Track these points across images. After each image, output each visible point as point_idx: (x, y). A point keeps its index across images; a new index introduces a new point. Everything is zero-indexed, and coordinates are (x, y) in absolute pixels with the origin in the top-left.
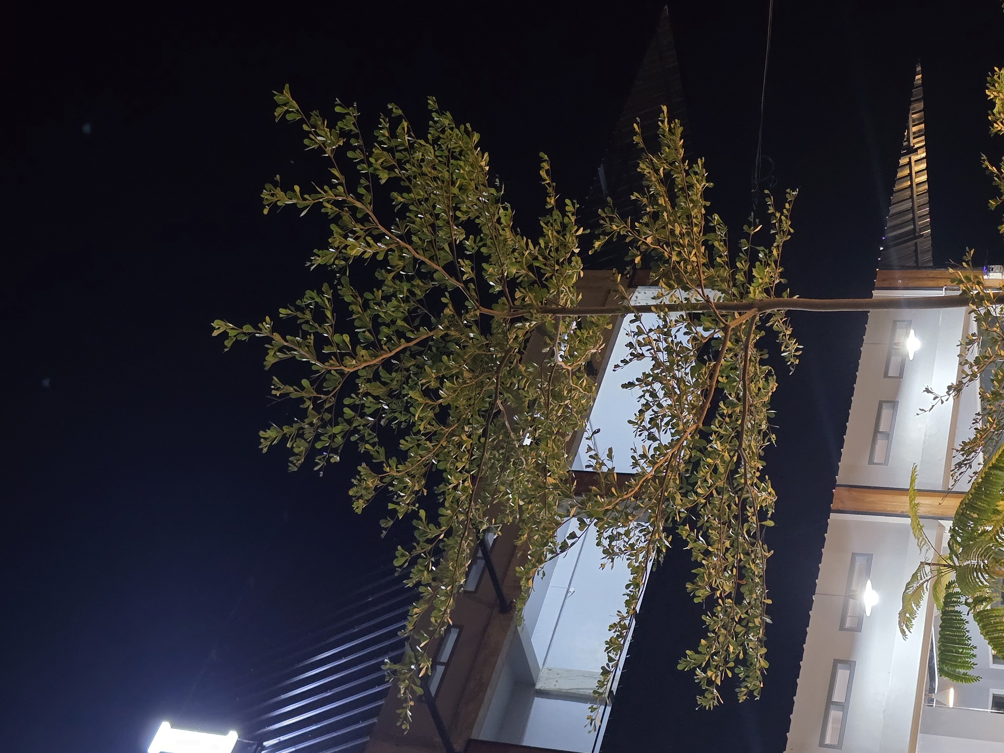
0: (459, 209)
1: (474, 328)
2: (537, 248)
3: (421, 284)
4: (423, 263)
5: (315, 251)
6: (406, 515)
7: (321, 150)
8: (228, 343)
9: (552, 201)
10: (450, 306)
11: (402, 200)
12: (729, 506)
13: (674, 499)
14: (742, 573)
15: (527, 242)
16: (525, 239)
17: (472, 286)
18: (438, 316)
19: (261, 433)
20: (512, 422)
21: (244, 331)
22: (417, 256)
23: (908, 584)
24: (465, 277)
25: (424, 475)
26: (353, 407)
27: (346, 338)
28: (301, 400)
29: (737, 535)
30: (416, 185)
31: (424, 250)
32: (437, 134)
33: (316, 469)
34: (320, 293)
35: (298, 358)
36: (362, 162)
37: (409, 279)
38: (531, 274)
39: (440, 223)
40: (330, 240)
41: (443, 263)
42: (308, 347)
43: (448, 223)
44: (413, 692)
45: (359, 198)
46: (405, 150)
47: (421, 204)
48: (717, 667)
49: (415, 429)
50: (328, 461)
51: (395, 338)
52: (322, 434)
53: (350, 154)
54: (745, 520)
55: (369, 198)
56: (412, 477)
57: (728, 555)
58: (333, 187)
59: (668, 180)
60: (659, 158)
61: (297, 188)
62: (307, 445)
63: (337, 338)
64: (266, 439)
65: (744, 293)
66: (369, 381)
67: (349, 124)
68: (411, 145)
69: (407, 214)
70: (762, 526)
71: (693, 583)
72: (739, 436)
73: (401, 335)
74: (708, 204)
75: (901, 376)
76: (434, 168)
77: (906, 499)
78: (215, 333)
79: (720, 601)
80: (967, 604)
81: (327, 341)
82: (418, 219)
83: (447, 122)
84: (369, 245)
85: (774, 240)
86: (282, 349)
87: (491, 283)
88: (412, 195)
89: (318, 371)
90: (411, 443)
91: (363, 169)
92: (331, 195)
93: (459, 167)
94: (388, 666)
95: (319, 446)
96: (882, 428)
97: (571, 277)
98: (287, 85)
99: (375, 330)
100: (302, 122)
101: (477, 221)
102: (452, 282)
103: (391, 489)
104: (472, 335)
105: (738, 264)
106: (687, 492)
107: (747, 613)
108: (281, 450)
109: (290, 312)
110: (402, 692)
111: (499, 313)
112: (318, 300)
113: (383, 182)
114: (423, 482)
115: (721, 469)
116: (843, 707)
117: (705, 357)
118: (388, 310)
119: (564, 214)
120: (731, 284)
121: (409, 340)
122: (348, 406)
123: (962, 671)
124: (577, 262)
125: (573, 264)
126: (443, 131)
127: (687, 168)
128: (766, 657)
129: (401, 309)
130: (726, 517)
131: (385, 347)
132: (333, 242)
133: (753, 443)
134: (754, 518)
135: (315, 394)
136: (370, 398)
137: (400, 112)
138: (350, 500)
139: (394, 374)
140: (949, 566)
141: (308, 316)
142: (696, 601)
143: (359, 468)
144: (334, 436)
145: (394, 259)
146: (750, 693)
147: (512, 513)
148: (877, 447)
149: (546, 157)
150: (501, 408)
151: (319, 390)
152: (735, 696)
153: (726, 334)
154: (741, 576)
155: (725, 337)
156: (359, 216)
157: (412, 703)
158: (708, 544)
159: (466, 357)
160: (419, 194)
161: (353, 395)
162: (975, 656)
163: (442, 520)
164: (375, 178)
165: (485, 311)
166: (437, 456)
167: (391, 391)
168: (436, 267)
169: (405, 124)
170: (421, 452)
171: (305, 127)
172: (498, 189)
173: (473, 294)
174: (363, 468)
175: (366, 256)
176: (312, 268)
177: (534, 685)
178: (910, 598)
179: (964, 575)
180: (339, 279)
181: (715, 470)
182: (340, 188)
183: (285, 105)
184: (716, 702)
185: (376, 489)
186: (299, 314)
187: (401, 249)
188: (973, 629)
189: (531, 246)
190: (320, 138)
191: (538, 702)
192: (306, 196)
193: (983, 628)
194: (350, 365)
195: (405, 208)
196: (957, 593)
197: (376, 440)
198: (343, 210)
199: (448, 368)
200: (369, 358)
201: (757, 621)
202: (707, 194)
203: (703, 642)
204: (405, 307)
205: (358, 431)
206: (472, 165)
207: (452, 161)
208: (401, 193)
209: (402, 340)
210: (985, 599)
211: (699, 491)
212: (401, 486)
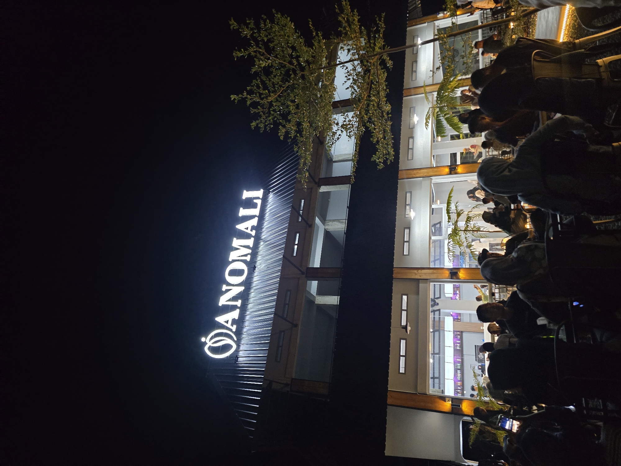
0: (289, 43)
1: (300, 79)
2: (313, 50)
3: (283, 69)
4: (282, 63)
5: (252, 68)
6: (294, 137)
7: (246, 36)
8: (236, 101)
9: (315, 34)
10: (293, 74)
11: (272, 45)
12: (379, 114)
13: (364, 117)
14: (385, 131)
15: (310, 49)
16: (309, 48)
17: (297, 66)
18: (290, 78)
19: (251, 124)
20: (316, 103)
21: (239, 96)
22: (280, 62)
23: (427, 115)
24: (295, 64)
25: (296, 125)
26: (273, 111)
27: (267, 91)
28: (259, 112)
29: (382, 121)
30: (275, 39)
31: (282, 59)
32: (278, 21)
33: (267, 130)
34: (257, 80)
35: (256, 101)
36: (258, 36)
37: (279, 69)
38: (313, 59)
39: (284, 49)
40: (255, 63)
41: (287, 62)
42: (257, 97)
43: (286, 48)
44: (305, 181)
45: (260, 48)
46: (270, 29)
47: (278, 45)
48: (381, 158)
49: (291, 113)
50: (270, 127)
51: (279, 88)
52: (267, 120)
53: (254, 35)
54: (384, 116)
55: (263, 47)
56: (293, 126)
57: (380, 128)
58: (252, 46)
59: (348, 21)
60: (344, 14)
61: (242, 50)
62: (263, 124)
63: (264, 92)
64: (253, 126)
65: (374, 50)
66: (276, 102)
67: (252, 26)
68: (271, 27)
69: (275, 49)
70: (388, 117)
71: (373, 138)
72: (379, 93)
73: (281, 86)
74: (360, 24)
75: (417, 53)
76: (279, 32)
77: (423, 89)
78: (232, 99)
79: (380, 141)
80: (442, 116)
81: (262, 94)
82: (278, 50)
83: (279, 16)
84: (266, 62)
85: (380, 31)
86: (250, 100)
87: (302, 64)
88: (274, 43)
89: (262, 103)
90: (291, 117)
91: (259, 39)
92: (252, 50)
93: (286, 30)
94: (298, 176)
95: (266, 124)
96: (414, 70)
97: (324, 55)
98: (232, 18)
99: (274, 87)
100: (239, 28)
101: (294, 45)
102: (292, 67)
103: (288, 131)
104: (300, 81)
105: (371, 41)
106: (367, 113)
107: (387, 141)
108: (257, 128)
109: (250, 88)
110: (303, 182)
111: (306, 73)
112: (257, 82)
113: (266, 41)
114: (296, 127)
115: (375, 105)
116: (412, 149)
117: (366, 73)
118: (276, 80)
119: (319, 37)
120: (370, 48)
121: (283, 87)
122: (272, 111)
123: (443, 135)
124: (325, 50)
125: (324, 51)
126: (279, 19)
127: (352, 15)
128: (394, 151)
129: (279, 79)
130: (378, 117)
131: (278, 91)
132: (256, 64)
133: (383, 94)
134: (386, 115)
135: (262, 110)
136: (277, 106)
137: (265, 17)
138: (279, 137)
139: (282, 98)
140: (437, 107)
141: (255, 88)
142: (374, 142)
143: (279, 127)
144: (270, 120)
145: (274, 64)
146: (391, 161)
147: (320, 128)
148: (413, 75)
149: (310, 20)
150: (312, 100)
151: (263, 109)
152: (387, 163)
153: (371, 64)
154: (384, 132)
155: (371, 65)
156: (262, 54)
157: (306, 184)
158: (375, 126)
159: (300, 88)
160: (276, 42)
161: (272, 107)
162: (446, 130)
163: (303, 135)
164: (263, 40)
165: (302, 73)
166: (298, 118)
167: (282, 103)
168: (286, 63)
169: (268, 21)
170: (294, 119)
171: (240, 30)
172: (298, 33)
173: (298, 69)
174: (280, 127)
175: (266, 65)
176: (252, 73)
177: (332, 160)
178: (427, 118)
179: (441, 109)
180: (261, 74)
181: (374, 105)
182: (254, 46)
183: (233, 24)
184: (382, 167)
185: (285, 132)
186: (253, 88)
187: (275, 61)
188: (445, 123)
189: (311, 50)
190: (245, 32)
191: (334, 164)
192: (246, 52)
193: (447, 122)
194: (270, 99)
195: (274, 47)
196: (440, 114)
197: (281, 118)
198: (257, 53)
199: (296, 93)
200: (274, 96)
201: (390, 142)
202: (359, 21)
203: (377, 152)
204: (280, 78)
205: (275, 117)
206: (289, 28)
207: (283, 28)
208: (271, 43)
209: (282, 88)
210: (447, 114)
211: (370, 112)
212: (291, 129)
